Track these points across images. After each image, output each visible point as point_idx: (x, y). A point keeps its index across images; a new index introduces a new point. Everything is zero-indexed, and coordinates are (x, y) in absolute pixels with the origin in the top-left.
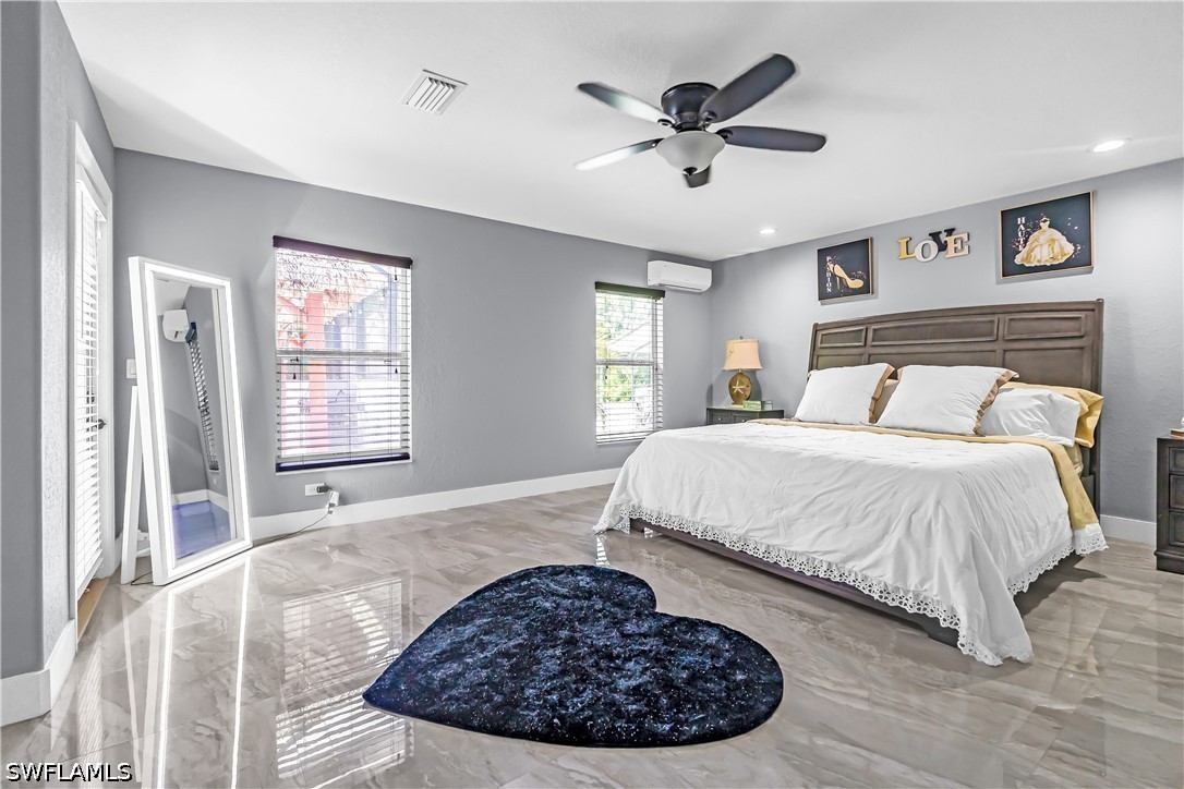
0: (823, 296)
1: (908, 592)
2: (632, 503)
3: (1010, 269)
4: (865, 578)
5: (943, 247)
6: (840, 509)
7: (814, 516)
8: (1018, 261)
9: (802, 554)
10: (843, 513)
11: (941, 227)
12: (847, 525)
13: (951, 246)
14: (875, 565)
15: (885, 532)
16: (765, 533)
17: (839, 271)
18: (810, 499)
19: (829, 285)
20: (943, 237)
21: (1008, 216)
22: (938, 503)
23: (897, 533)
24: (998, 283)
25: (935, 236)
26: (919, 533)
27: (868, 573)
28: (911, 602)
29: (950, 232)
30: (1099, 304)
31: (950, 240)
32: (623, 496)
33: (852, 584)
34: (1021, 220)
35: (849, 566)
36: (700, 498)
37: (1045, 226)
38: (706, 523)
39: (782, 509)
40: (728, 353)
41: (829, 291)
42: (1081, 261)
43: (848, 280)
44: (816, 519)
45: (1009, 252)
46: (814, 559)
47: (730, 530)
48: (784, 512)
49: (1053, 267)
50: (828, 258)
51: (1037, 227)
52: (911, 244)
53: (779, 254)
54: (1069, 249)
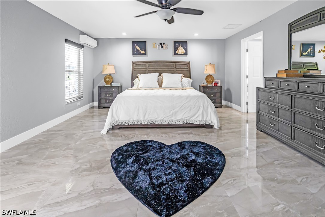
0: (134, 54)
1: (203, 121)
2: (116, 120)
3: (175, 54)
4: (195, 121)
5: (162, 47)
6: (189, 107)
7: (182, 110)
8: (176, 52)
9: (179, 120)
10: (189, 108)
11: (162, 42)
12: (191, 110)
13: (164, 47)
14: (198, 117)
15: (199, 110)
16: (169, 117)
17: (138, 48)
18: (181, 106)
19: (136, 51)
20: (162, 44)
21: (175, 43)
22: (207, 101)
23: (201, 109)
24: (173, 56)
25: (161, 44)
26: (206, 108)
27: (196, 119)
28: (204, 122)
29: (164, 44)
30: (190, 62)
31: (164, 45)
32: (113, 118)
33: (192, 123)
34: (177, 44)
35: (191, 119)
36: (146, 113)
37: (181, 46)
38: (148, 119)
39: (173, 110)
40: (105, 68)
41: (135, 53)
42: (186, 54)
43: (141, 51)
44: (183, 110)
45: (175, 50)
46: (182, 120)
47: (157, 119)
48: (174, 111)
49: (182, 54)
50: (135, 44)
51: (179, 46)
52: (156, 45)
53: (120, 40)
54: (184, 51)
